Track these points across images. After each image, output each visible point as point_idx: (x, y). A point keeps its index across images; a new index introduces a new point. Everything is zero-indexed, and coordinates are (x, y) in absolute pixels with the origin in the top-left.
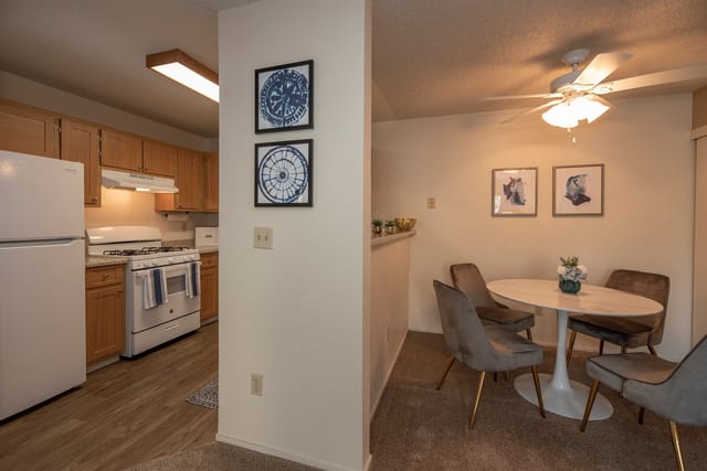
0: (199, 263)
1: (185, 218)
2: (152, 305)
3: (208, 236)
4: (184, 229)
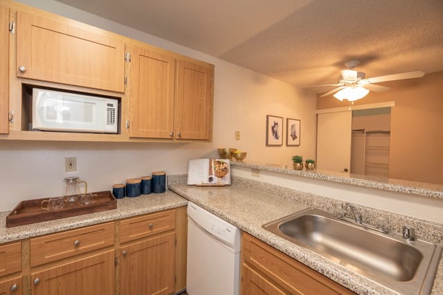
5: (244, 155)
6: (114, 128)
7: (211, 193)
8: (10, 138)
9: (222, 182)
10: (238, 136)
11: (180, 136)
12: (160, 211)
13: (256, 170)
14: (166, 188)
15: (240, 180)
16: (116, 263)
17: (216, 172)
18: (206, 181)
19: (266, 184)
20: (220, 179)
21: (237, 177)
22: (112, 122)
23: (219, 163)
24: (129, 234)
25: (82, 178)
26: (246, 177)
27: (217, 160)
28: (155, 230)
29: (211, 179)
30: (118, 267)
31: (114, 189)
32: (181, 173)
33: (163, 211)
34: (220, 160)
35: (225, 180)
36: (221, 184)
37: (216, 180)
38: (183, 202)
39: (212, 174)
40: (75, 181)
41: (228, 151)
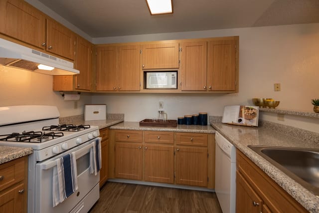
0: (100, 139)
1: (78, 97)
2: (62, 200)
3: (95, 113)
4: (76, 107)
5: (277, 103)
6: (174, 86)
7: (240, 131)
8: (140, 92)
9: (249, 123)
10: (277, 87)
11: (211, 88)
12: (197, 133)
13: (281, 115)
14: (208, 124)
15: (268, 124)
16: (174, 154)
17: (245, 115)
18: (236, 121)
19: (288, 127)
20: (248, 121)
21: (265, 121)
22: (174, 83)
23: (248, 109)
24: (181, 141)
25: (165, 112)
26: (273, 121)
27: (246, 106)
28: (195, 143)
29: (240, 120)
30: (175, 156)
31: (178, 119)
32: (219, 115)
33: (198, 133)
34: (249, 107)
35: (252, 122)
36: (248, 125)
37: (244, 122)
38: (213, 131)
39: (241, 117)
40: (162, 112)
41: (262, 101)
